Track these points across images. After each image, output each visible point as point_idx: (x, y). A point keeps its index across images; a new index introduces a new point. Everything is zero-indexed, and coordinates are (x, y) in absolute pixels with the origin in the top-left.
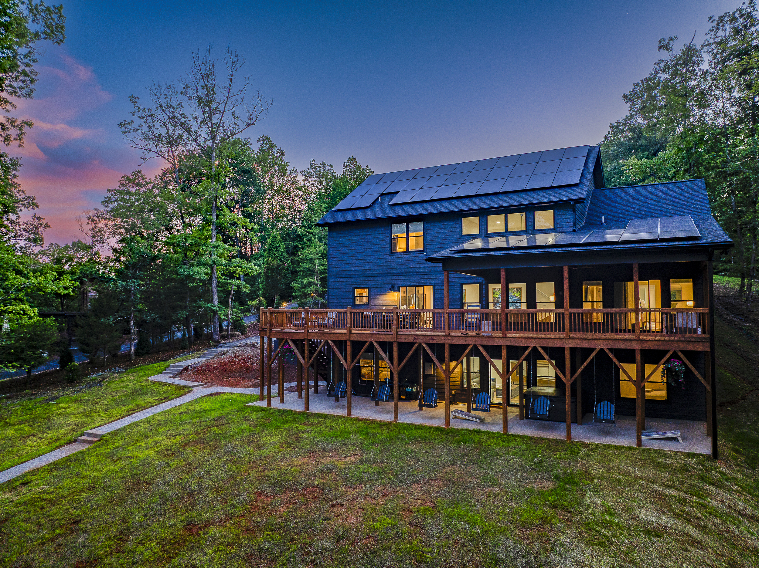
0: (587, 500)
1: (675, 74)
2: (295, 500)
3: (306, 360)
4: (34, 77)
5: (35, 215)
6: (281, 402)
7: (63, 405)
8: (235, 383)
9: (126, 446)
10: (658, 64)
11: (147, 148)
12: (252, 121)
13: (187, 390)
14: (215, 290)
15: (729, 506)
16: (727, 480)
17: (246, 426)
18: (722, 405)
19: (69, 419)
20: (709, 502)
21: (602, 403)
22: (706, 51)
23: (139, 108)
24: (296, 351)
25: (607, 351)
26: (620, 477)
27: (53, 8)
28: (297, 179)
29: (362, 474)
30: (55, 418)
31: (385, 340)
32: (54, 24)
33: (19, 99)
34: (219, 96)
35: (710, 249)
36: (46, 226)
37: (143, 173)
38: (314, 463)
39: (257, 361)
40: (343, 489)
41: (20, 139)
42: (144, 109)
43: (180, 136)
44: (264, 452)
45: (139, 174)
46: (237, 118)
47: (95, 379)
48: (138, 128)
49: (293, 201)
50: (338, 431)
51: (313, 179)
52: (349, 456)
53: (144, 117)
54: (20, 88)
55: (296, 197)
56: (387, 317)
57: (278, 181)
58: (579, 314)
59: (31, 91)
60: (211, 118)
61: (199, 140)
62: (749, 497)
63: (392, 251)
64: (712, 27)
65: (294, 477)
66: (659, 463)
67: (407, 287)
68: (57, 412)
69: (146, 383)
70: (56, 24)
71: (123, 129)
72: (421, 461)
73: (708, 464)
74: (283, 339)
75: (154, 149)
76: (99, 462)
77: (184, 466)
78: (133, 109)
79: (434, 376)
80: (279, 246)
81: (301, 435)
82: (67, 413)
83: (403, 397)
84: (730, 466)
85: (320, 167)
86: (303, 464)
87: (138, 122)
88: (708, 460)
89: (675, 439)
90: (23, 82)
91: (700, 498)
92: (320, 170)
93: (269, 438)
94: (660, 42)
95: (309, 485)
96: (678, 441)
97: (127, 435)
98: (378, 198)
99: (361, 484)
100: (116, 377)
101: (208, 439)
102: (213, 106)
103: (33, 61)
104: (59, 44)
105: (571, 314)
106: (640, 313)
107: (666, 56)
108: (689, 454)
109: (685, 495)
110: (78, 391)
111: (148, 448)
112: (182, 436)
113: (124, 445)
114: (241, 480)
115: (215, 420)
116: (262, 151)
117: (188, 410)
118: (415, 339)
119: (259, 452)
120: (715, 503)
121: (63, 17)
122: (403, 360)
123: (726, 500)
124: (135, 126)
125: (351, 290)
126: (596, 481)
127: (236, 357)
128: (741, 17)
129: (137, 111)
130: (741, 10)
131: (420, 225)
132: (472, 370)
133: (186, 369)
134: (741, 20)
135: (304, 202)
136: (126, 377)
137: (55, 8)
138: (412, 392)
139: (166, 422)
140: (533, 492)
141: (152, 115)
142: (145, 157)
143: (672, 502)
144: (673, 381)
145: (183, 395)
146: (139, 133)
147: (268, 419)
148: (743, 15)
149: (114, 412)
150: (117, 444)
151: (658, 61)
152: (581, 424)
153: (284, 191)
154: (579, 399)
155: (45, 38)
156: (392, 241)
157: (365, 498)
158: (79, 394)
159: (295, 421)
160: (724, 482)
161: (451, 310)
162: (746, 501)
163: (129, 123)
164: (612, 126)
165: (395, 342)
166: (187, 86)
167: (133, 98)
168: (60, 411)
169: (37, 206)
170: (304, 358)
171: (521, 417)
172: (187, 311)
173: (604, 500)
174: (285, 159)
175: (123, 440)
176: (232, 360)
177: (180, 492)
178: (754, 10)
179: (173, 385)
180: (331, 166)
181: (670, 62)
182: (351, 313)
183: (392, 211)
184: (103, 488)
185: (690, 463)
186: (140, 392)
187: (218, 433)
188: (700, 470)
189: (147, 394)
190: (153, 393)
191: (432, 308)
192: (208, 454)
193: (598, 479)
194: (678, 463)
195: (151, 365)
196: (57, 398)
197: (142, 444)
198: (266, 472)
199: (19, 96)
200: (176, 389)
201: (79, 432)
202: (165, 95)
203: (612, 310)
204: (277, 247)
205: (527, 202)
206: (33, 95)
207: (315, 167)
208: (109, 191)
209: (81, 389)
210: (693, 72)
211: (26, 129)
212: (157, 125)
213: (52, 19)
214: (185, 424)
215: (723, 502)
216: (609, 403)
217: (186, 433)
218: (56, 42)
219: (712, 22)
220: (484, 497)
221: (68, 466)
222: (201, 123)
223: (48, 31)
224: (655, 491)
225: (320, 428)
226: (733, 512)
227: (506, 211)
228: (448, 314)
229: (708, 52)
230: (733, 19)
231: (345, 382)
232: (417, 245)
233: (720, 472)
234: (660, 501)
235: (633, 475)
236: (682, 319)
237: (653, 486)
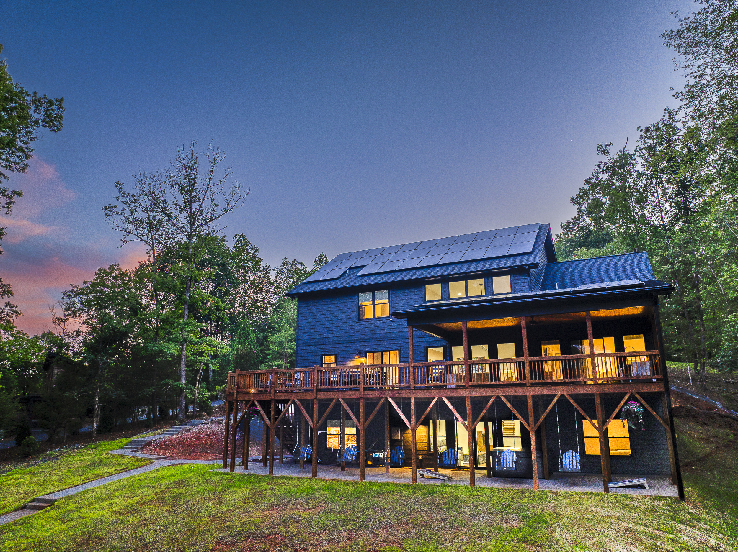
0: (556, 535)
1: (614, 174)
2: (255, 547)
3: (272, 421)
4: (29, 153)
5: (9, 303)
6: (244, 469)
7: (15, 476)
8: (198, 457)
9: (78, 509)
10: (598, 165)
11: (127, 231)
12: (230, 208)
13: (148, 462)
14: (183, 368)
15: (701, 542)
16: (696, 520)
17: (208, 486)
18: (687, 465)
19: (19, 488)
20: (680, 538)
21: (567, 453)
22: (639, 155)
23: (124, 193)
24: (262, 412)
25: (567, 397)
26: (588, 516)
27: (54, 101)
28: (269, 275)
29: (326, 522)
30: (5, 488)
31: (352, 397)
32: (53, 114)
33: (13, 173)
34: (200, 186)
35: (654, 294)
36: (18, 314)
37: (120, 267)
38: (276, 514)
39: (221, 437)
40: (307, 535)
41: (8, 208)
42: (129, 194)
43: (161, 221)
44: (225, 507)
45: (116, 268)
46: (216, 205)
47: (52, 454)
48: (121, 212)
49: (265, 294)
50: (303, 489)
51: (285, 276)
52: (313, 508)
53: (127, 202)
54: (16, 163)
55: (268, 291)
56: (354, 376)
57: (251, 276)
58: (538, 361)
59: (25, 166)
60: (191, 206)
61: (178, 225)
62: (720, 536)
63: (360, 319)
64: (642, 136)
65: (256, 526)
66: (627, 505)
67: (373, 352)
68: (6, 482)
69: (107, 456)
70: (56, 114)
71: (107, 212)
72: (388, 510)
73: (676, 505)
74: (249, 401)
75: (135, 232)
76: (48, 524)
77: (139, 522)
78: (118, 195)
79: (400, 441)
80: (249, 335)
81: (264, 492)
82: (18, 484)
83: (370, 463)
84: (699, 508)
85: (292, 264)
86: (266, 516)
87: (121, 206)
88: (675, 502)
89: (641, 487)
90: (18, 157)
91: (671, 534)
92: (292, 268)
93: (231, 495)
94: (598, 147)
95: (271, 532)
96: (645, 488)
97: (81, 500)
98: (346, 271)
99: (325, 530)
100: (75, 452)
101: (167, 498)
102: (193, 194)
103: (31, 139)
104: (56, 132)
105: (530, 362)
106: (596, 358)
107: (605, 159)
108: (656, 497)
109: (655, 531)
110: (33, 465)
111: (102, 509)
112: (140, 497)
113: (76, 508)
114: (199, 532)
115: (176, 483)
116: (237, 247)
117: (147, 477)
118: (381, 394)
119: (220, 507)
120: (686, 539)
121: (62, 108)
122: (369, 416)
123: (697, 537)
124: (118, 210)
125: (319, 357)
126: (565, 519)
127: (200, 433)
128: (663, 127)
129: (121, 196)
130: (663, 121)
131: (386, 293)
132: (438, 434)
133: (149, 444)
134: (665, 129)
135: (275, 296)
136: (85, 452)
137: (56, 100)
138: (379, 458)
139: (124, 487)
140: (501, 530)
141: (135, 201)
142: (125, 239)
143: (642, 537)
144: (633, 425)
145: (143, 466)
146: (122, 216)
147: (231, 481)
148: (666, 125)
149: (69, 481)
150: (69, 508)
151: (598, 163)
152: (548, 479)
153: (256, 286)
154: (545, 453)
155: (43, 126)
156: (360, 310)
157: (329, 542)
158: (33, 468)
159: (259, 481)
160: (693, 521)
161: (416, 364)
162: (717, 538)
163: (112, 208)
164: (562, 226)
165: (361, 398)
166: (171, 177)
167: (118, 185)
168: (11, 482)
169: (12, 294)
170: (270, 420)
171: (489, 476)
172: (154, 389)
173: (574, 535)
174: (259, 256)
175: (76, 505)
176: (196, 436)
177: (134, 544)
178: (673, 121)
179: (134, 457)
180: (302, 264)
181: (608, 163)
182: (318, 371)
183: (359, 281)
184: (49, 545)
185: (658, 505)
186: (98, 464)
187: (178, 493)
188: (669, 511)
189: (105, 465)
190: (112, 465)
191: (398, 363)
192: (166, 511)
193: (567, 518)
194: (646, 505)
195: (112, 441)
196: (10, 470)
197: (97, 506)
198: (226, 524)
199: (13, 170)
200: (137, 461)
201: (30, 499)
202: (149, 184)
203: (570, 356)
204: (247, 336)
205: (485, 268)
206: (27, 170)
207: (287, 265)
208: (85, 282)
209: (36, 463)
210: (629, 172)
211: (15, 198)
212: (139, 210)
213: (52, 109)
214: (144, 488)
215: (694, 538)
216: (574, 452)
217: (144, 494)
218: (53, 130)
219: (641, 131)
220: (452, 537)
221: (12, 530)
222: (181, 209)
223: (47, 120)
224: (625, 528)
225: (283, 487)
226: (705, 547)
227: (466, 277)
228: (413, 367)
229: (640, 156)
230: (658, 129)
231: (311, 444)
232: (383, 311)
233: (689, 513)
234: (630, 536)
235: (602, 515)
236: (637, 368)
237: (622, 523)
